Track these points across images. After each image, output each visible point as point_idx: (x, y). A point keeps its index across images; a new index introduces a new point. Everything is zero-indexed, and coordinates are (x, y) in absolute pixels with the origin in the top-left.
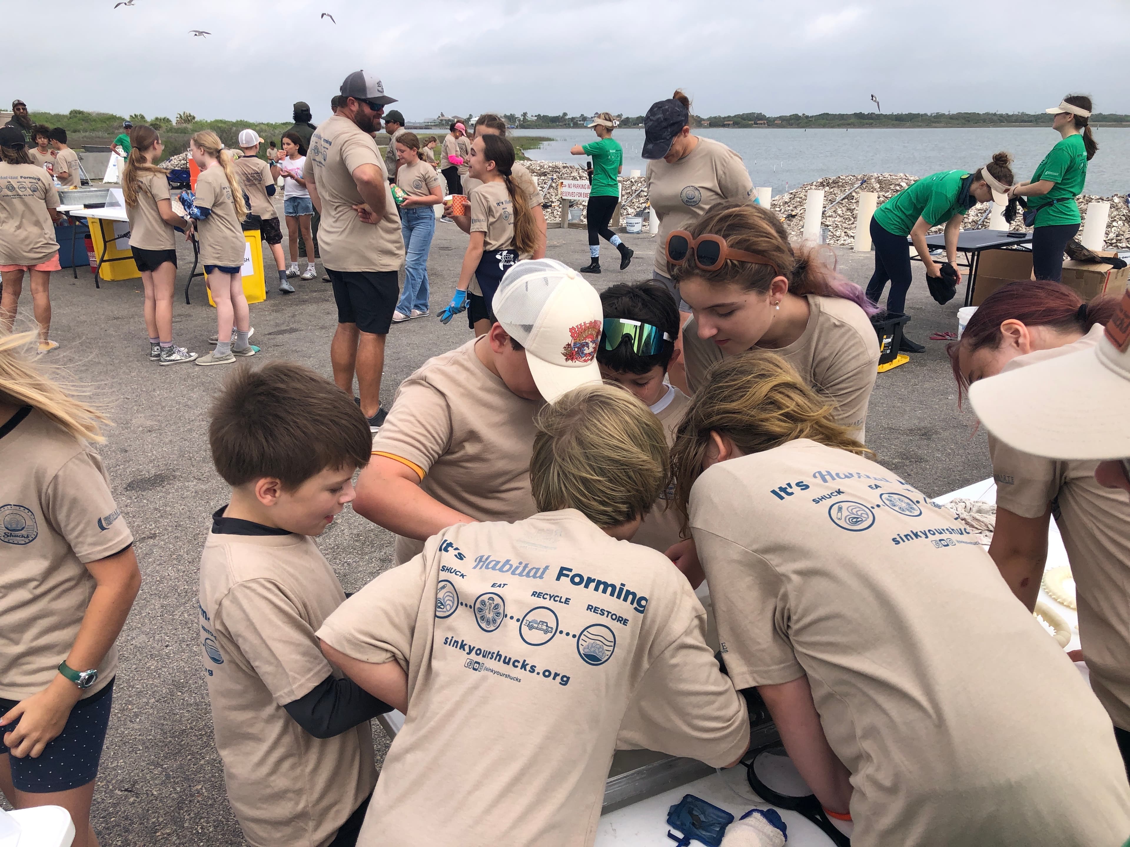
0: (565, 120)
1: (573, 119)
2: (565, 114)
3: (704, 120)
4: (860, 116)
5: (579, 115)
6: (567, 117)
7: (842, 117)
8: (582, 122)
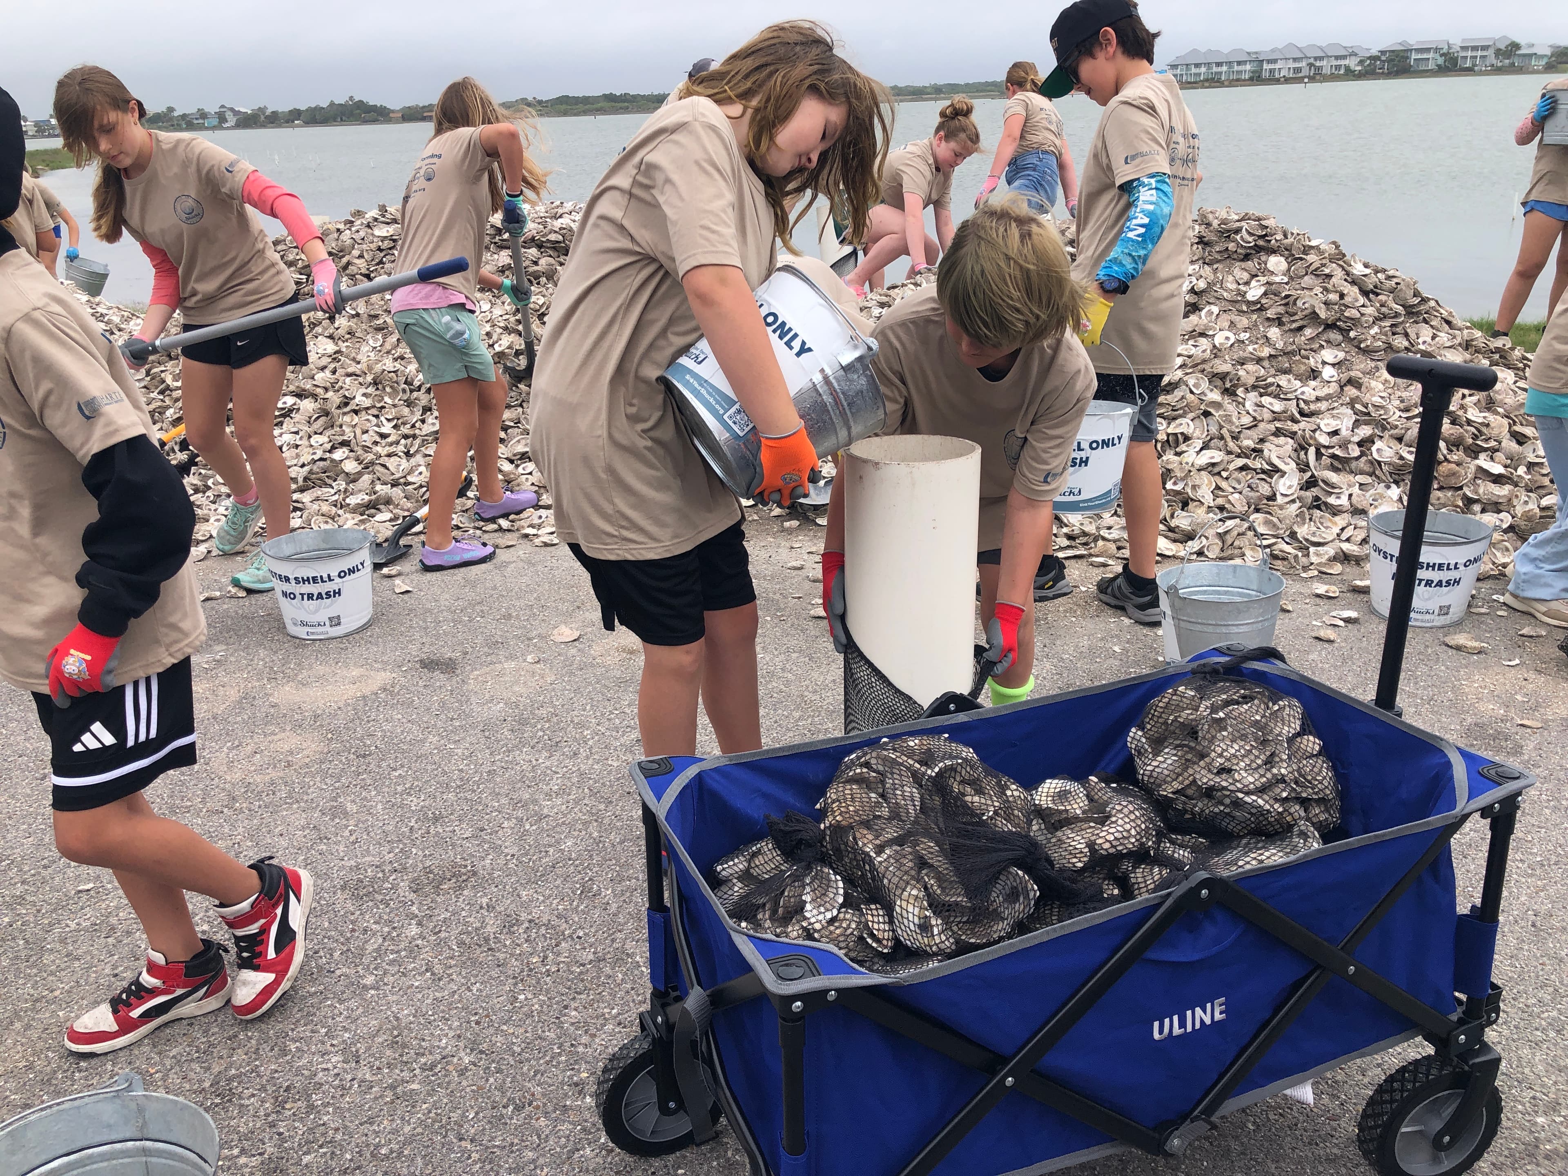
0: (171, 119)
1: (184, 116)
2: (171, 109)
3: (393, 111)
4: (610, 98)
5: (195, 111)
6: (176, 114)
7: (586, 100)
8: (201, 121)
